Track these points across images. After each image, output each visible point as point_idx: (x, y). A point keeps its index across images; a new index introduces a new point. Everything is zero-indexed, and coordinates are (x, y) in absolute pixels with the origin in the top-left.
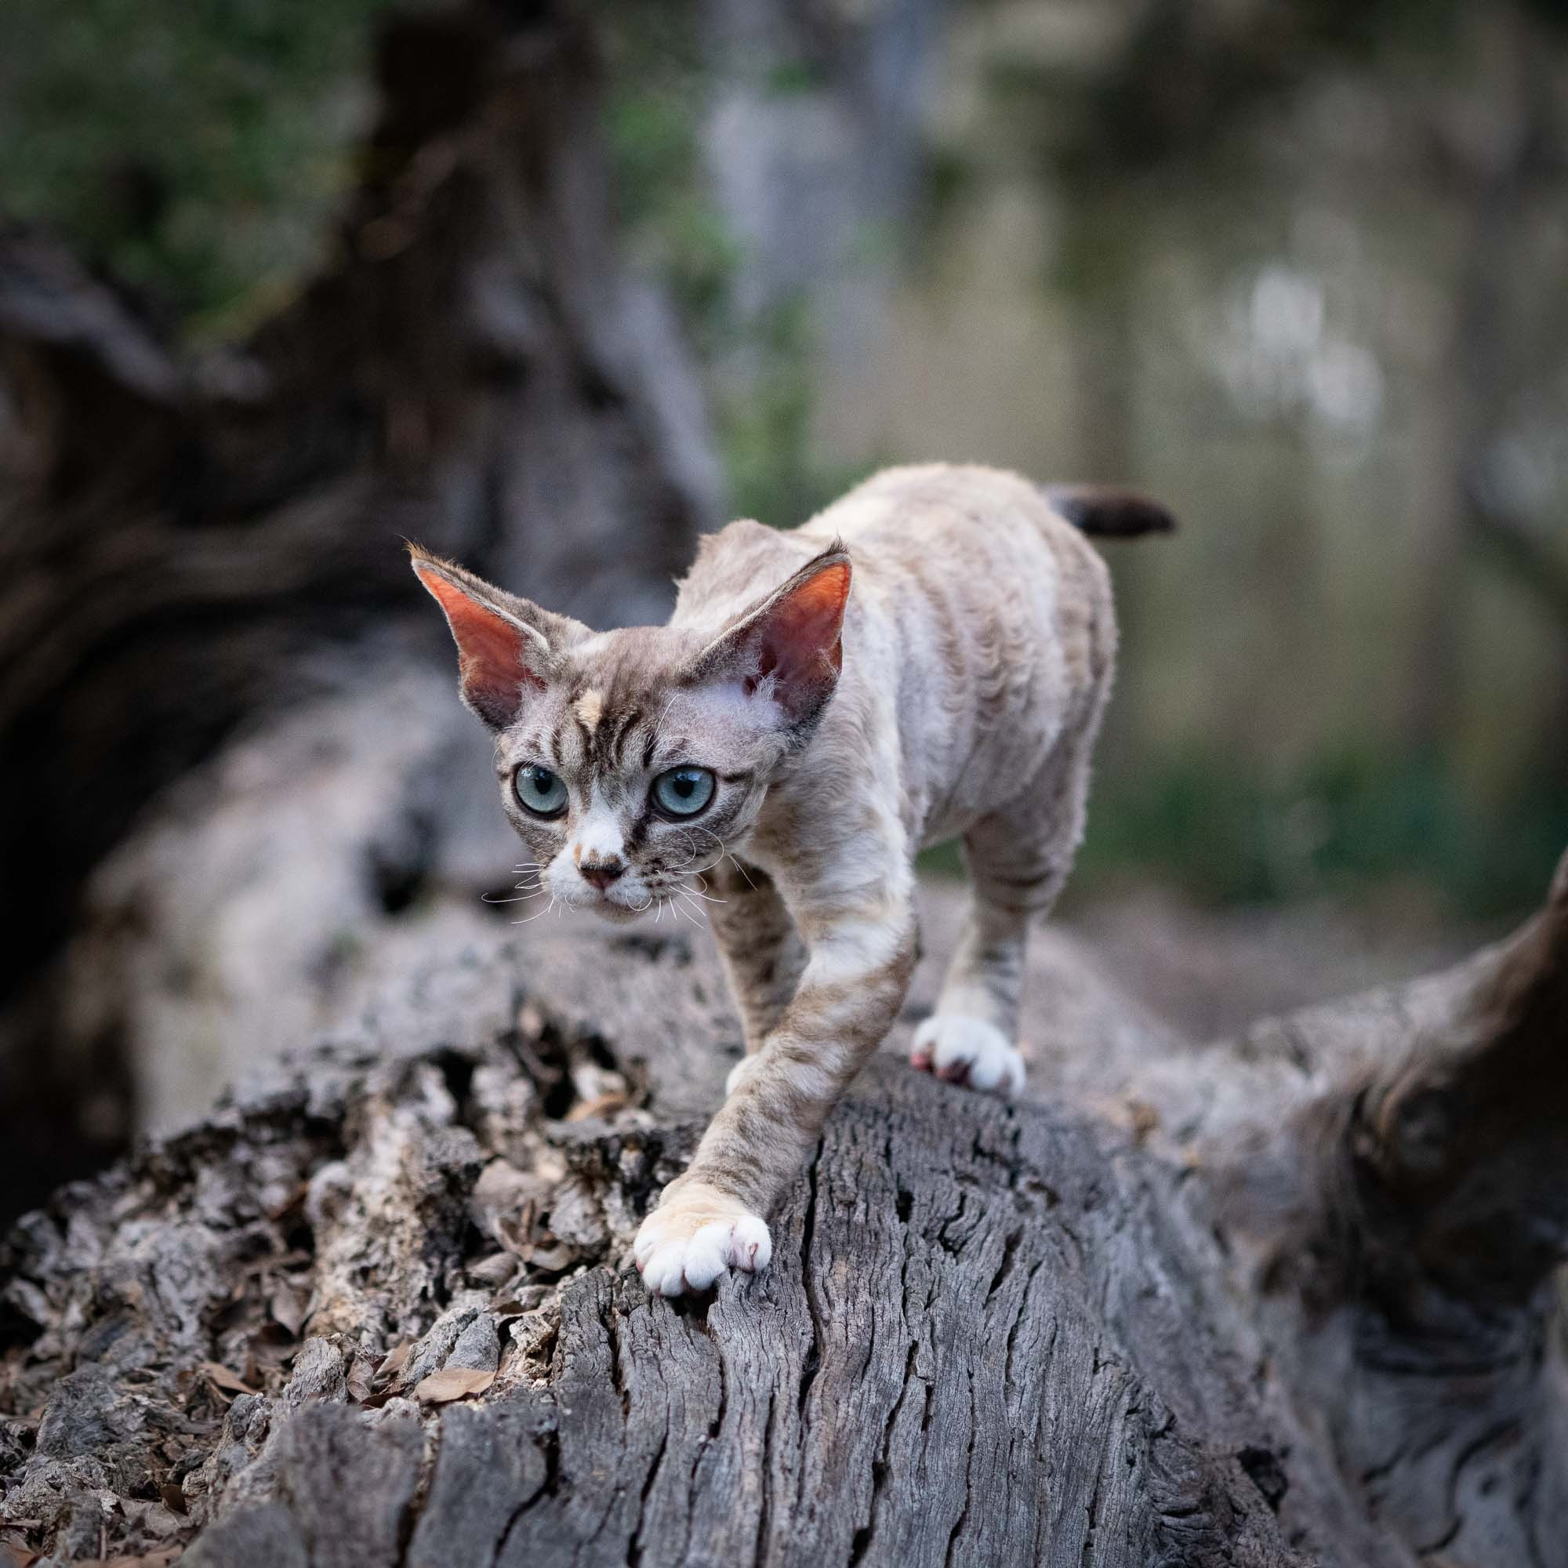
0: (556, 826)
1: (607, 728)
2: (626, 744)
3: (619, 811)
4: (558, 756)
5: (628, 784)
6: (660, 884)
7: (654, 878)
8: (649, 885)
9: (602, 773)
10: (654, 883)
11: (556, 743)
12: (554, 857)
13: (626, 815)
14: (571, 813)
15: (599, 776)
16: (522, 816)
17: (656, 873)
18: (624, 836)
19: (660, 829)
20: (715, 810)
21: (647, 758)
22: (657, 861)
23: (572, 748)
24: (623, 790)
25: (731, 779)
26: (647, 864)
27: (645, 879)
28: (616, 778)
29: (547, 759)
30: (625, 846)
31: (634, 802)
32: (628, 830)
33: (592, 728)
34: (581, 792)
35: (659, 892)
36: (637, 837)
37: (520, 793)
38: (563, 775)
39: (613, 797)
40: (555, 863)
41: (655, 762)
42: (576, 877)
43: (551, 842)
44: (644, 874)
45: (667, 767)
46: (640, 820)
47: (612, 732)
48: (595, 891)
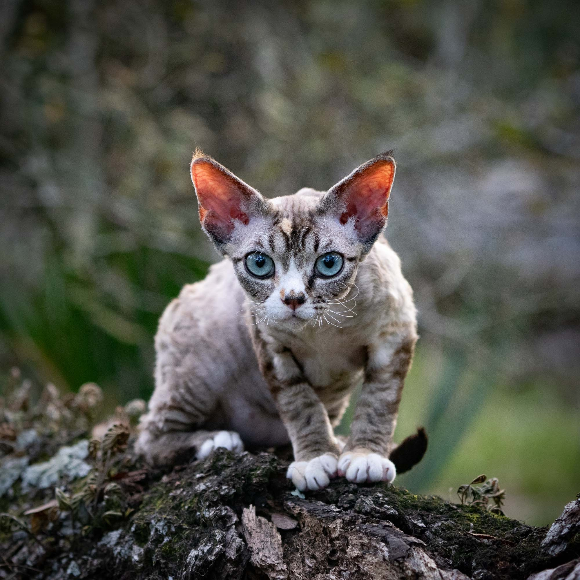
0: (268, 282)
1: (296, 234)
2: (306, 240)
3: (302, 272)
4: (272, 247)
5: (307, 260)
6: (321, 308)
7: (319, 305)
8: (316, 308)
9: (295, 254)
10: (318, 307)
11: (271, 241)
12: (268, 297)
13: (305, 275)
14: (277, 274)
15: (294, 256)
16: (250, 278)
17: (319, 303)
18: (305, 284)
19: (319, 282)
20: (343, 274)
21: (316, 247)
22: (319, 297)
23: (280, 243)
24: (304, 263)
25: (351, 259)
26: (315, 298)
27: (315, 305)
28: (302, 256)
29: (267, 249)
30: (306, 288)
31: (309, 269)
32: (306, 281)
33: (289, 234)
34: (283, 264)
35: (319, 311)
36: (310, 285)
37: (249, 267)
38: (274, 257)
39: (300, 265)
40: (268, 300)
41: (320, 249)
42: (281, 305)
43: (266, 290)
44: (314, 303)
45: (325, 252)
46: (311, 277)
47: (299, 236)
48: (291, 310)
